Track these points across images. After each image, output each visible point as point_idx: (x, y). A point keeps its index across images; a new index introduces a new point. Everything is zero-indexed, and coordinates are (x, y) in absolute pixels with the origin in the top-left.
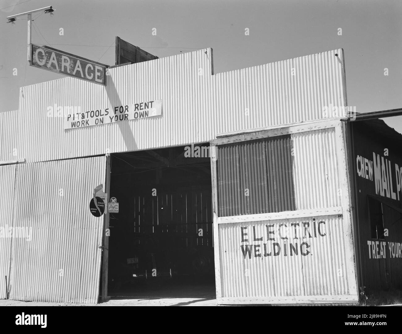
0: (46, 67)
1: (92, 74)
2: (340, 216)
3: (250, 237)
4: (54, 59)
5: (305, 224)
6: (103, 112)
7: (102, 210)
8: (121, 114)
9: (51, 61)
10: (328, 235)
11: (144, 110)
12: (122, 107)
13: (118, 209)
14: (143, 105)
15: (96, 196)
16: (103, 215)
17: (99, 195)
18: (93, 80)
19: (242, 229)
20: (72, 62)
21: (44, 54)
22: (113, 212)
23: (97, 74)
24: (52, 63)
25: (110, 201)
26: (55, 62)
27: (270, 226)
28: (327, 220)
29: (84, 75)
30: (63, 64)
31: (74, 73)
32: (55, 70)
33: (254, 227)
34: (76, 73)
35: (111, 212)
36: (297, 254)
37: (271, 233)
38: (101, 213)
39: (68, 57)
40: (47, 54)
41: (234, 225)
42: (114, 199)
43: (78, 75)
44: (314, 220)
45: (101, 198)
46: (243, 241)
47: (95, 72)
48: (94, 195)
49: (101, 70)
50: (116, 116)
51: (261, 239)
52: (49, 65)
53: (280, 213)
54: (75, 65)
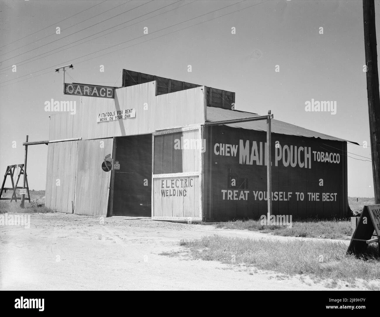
0: (74, 94)
1: (105, 94)
2: (198, 176)
3: (164, 186)
4: (79, 89)
5: (185, 180)
6: (113, 114)
7: (110, 168)
8: (120, 115)
9: (77, 90)
10: (193, 186)
11: (129, 114)
12: (120, 111)
13: (119, 168)
14: (128, 111)
15: (106, 160)
16: (111, 170)
17: (107, 160)
18: (106, 97)
19: (162, 181)
20: (91, 88)
21: (72, 87)
22: (116, 169)
23: (108, 93)
24: (78, 91)
25: (115, 163)
26: (80, 90)
27: (173, 180)
28: (194, 178)
29: (99, 94)
30: (85, 91)
31: (92, 95)
32: (80, 95)
33: (167, 180)
34: (94, 94)
35: (115, 169)
36: (182, 196)
37: (173, 184)
38: (109, 170)
39: (88, 86)
40: (74, 87)
41: (159, 179)
42: (117, 162)
43: (95, 95)
44: (189, 178)
45: (110, 161)
46: (162, 188)
47: (107, 92)
48: (105, 160)
49: (111, 90)
50: (118, 116)
51: (169, 187)
52: (76, 93)
53: (177, 173)
54: (93, 90)
